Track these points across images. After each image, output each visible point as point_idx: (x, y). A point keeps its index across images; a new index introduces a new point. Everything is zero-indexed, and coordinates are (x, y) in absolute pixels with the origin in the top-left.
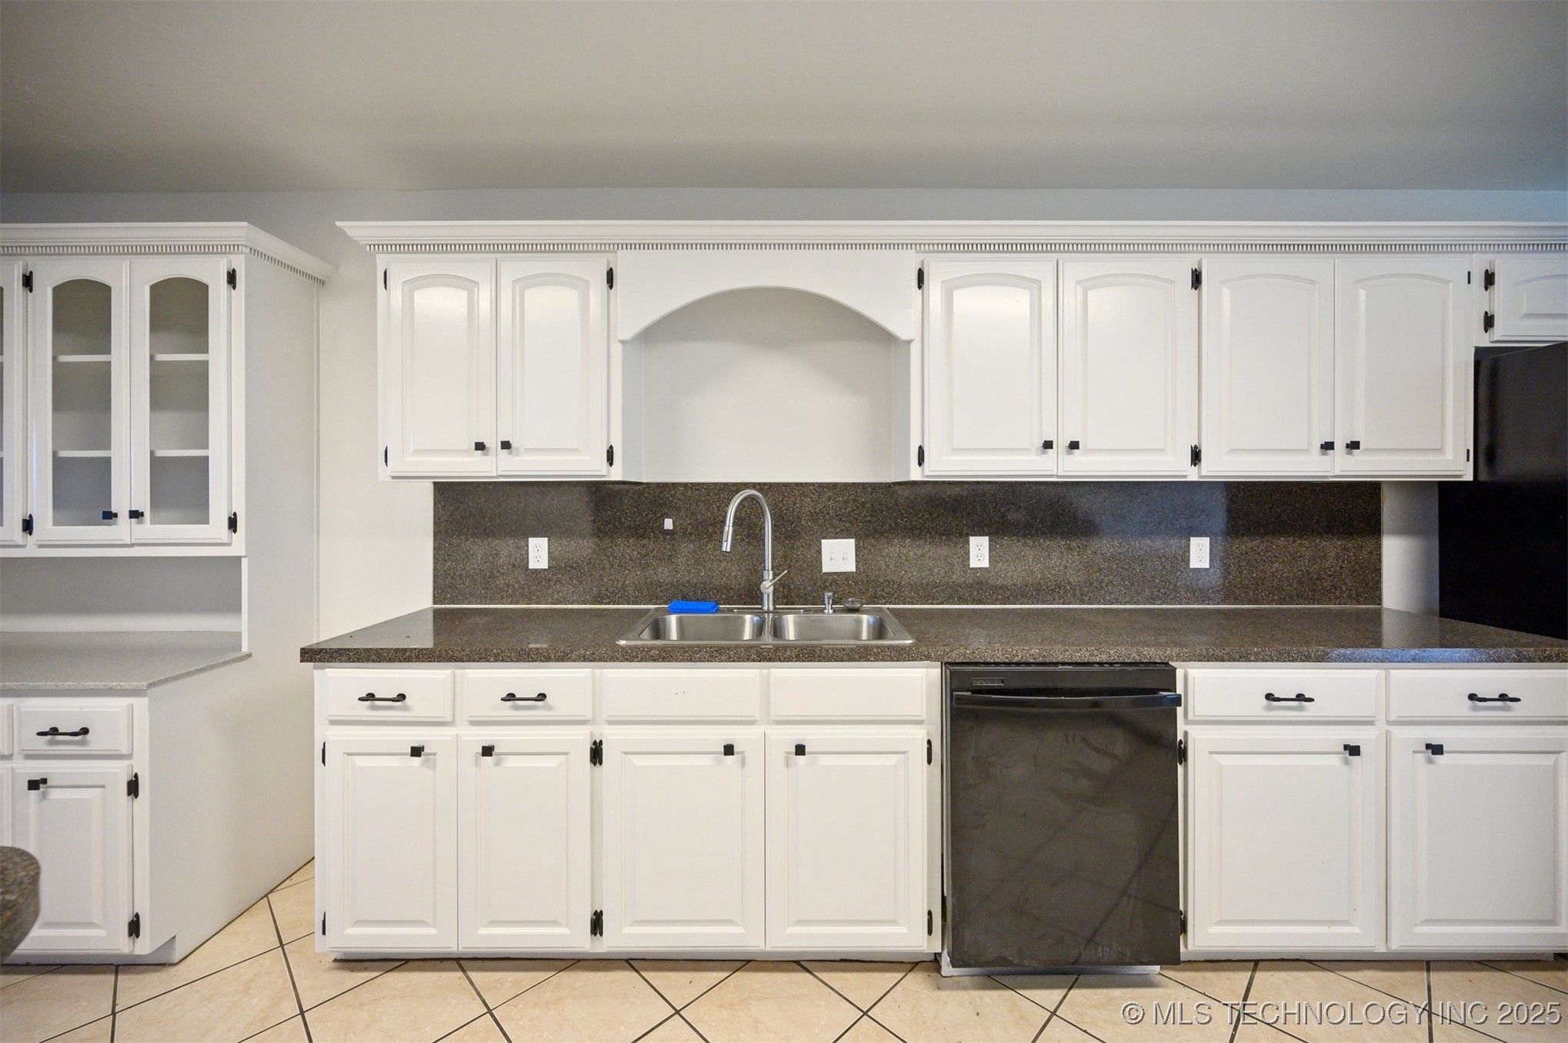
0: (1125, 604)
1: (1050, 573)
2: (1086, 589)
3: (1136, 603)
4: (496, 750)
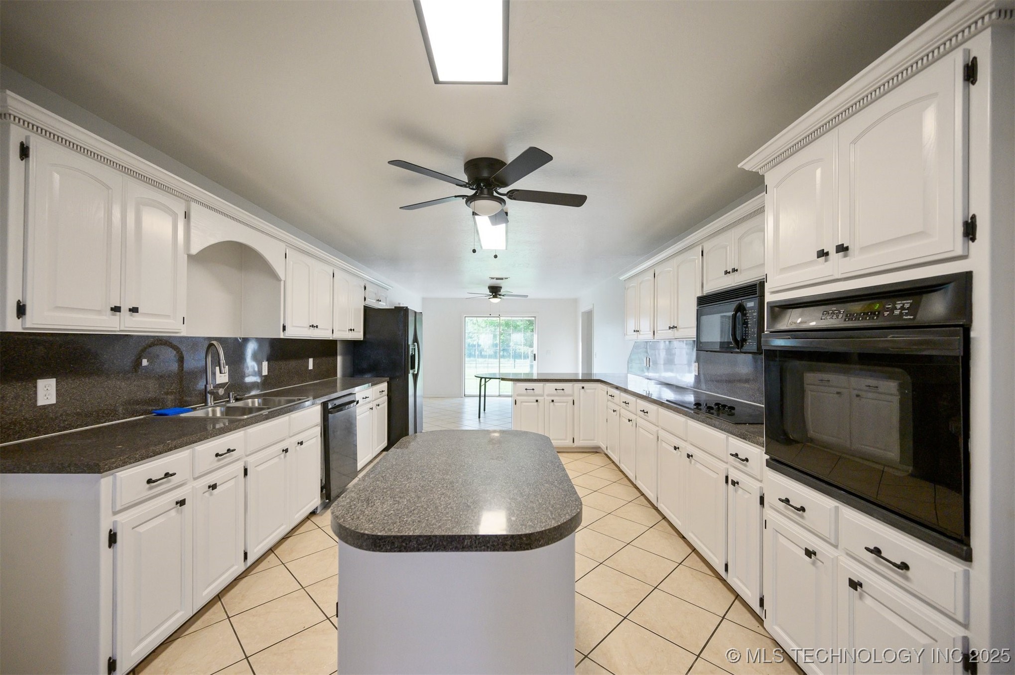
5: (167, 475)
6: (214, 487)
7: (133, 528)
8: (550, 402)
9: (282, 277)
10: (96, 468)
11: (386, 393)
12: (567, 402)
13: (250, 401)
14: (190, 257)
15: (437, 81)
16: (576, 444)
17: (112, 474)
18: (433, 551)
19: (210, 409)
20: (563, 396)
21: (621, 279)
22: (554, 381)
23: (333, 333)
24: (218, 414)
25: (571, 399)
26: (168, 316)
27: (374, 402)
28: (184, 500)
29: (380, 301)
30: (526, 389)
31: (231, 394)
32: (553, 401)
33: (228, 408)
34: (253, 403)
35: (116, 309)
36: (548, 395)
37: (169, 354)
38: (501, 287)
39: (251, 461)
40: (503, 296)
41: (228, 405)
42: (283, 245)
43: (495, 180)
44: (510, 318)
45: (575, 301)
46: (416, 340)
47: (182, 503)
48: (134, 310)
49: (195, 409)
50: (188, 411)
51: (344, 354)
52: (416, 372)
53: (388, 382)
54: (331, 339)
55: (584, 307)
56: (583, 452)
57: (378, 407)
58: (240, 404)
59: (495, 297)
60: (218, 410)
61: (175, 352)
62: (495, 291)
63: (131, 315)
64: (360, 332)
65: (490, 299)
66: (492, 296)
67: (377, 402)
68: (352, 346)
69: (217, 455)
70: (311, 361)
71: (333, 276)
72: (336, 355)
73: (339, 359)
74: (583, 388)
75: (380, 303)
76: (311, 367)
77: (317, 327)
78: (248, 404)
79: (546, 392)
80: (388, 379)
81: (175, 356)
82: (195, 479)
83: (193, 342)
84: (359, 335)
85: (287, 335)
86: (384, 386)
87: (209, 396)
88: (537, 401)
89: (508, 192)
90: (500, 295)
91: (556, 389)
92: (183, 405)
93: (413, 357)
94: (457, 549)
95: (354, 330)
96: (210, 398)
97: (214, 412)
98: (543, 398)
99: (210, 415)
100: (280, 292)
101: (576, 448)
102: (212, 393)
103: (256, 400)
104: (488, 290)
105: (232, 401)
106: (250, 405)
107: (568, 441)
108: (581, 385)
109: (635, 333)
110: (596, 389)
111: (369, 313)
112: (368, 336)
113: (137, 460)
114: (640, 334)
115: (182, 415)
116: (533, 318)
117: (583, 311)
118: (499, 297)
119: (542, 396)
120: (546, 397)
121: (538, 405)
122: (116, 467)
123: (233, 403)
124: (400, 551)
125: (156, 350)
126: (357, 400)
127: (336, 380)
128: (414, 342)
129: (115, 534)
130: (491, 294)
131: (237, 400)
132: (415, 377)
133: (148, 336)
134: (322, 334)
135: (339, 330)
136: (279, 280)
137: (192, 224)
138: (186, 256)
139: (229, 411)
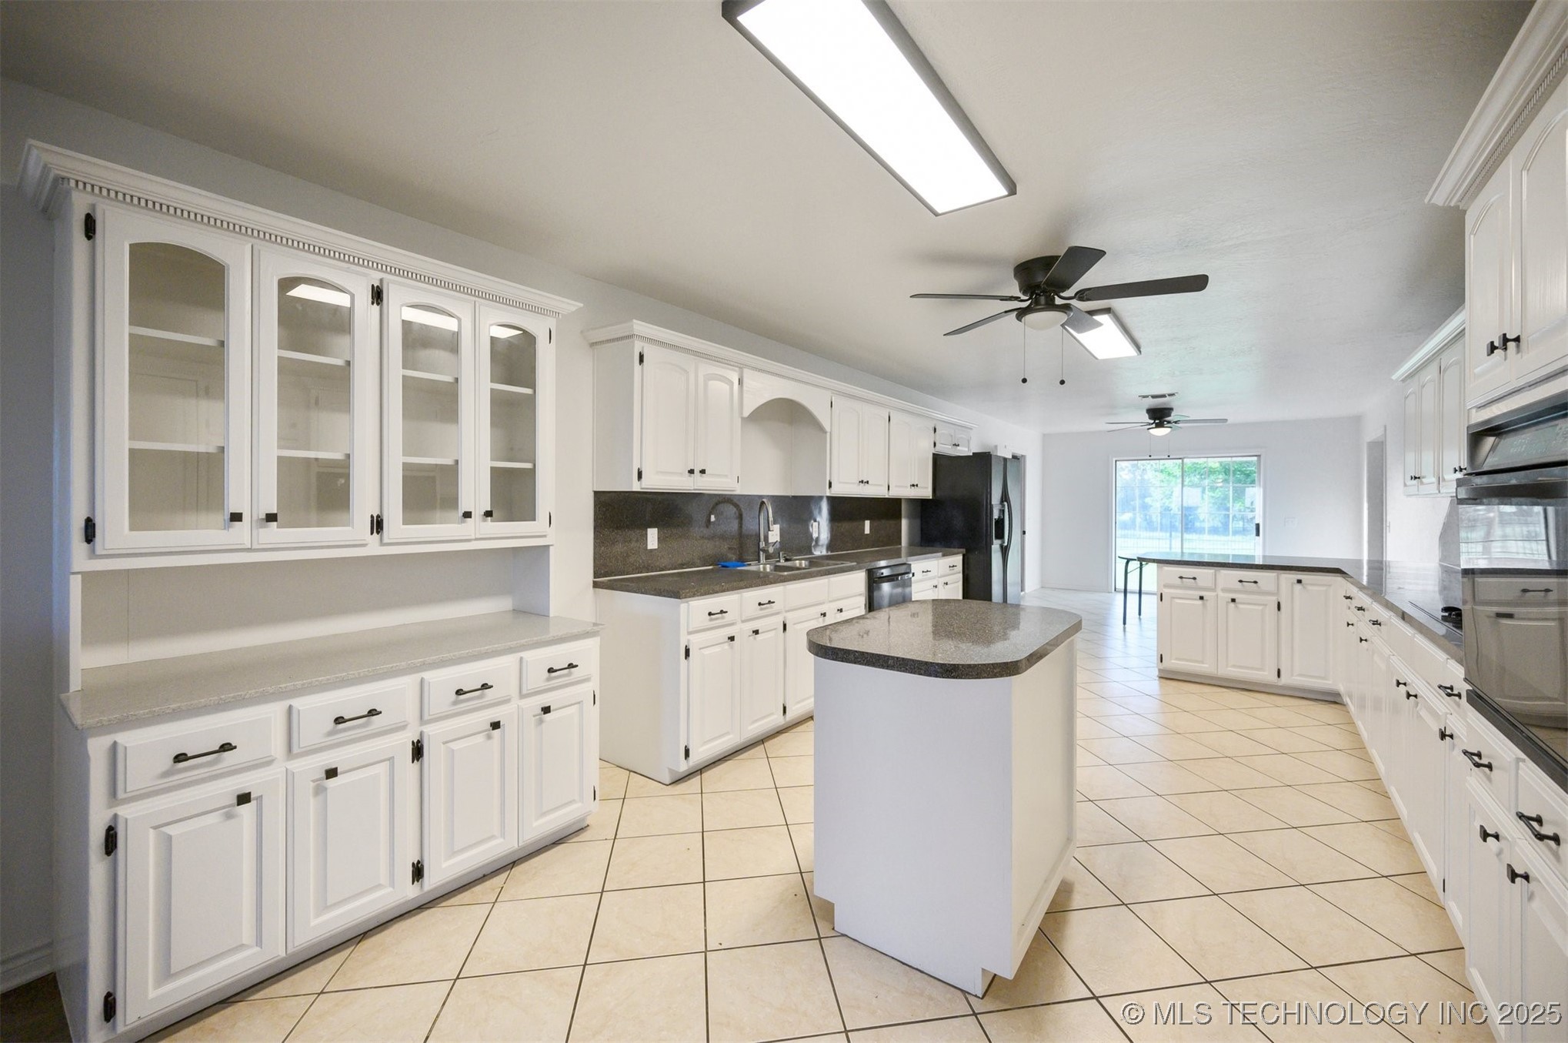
4: (760, 631)
5: (722, 612)
6: (756, 632)
7: (700, 649)
8: (1228, 602)
9: (827, 428)
10: (676, 595)
11: (960, 567)
12: (1266, 605)
13: (797, 562)
14: (743, 419)
15: (936, 214)
16: (1285, 680)
17: (687, 602)
18: (865, 665)
19: (761, 566)
20: (1252, 593)
21: (1394, 377)
22: (1237, 567)
23: (889, 489)
24: (768, 570)
25: (1274, 600)
26: (726, 476)
27: (940, 579)
28: (734, 637)
29: (958, 445)
30: (1181, 578)
31: (781, 553)
32: (1233, 600)
33: (776, 566)
34: (800, 564)
35: (691, 472)
36: (1224, 590)
37: (730, 510)
38: (1172, 409)
39: (790, 618)
40: (1176, 422)
41: (778, 564)
42: (829, 393)
43: (1047, 286)
44: (1229, 459)
45: (1357, 421)
46: (1005, 498)
47: (732, 639)
48: (703, 472)
49: (750, 565)
50: (744, 566)
51: (910, 517)
52: (1006, 544)
53: (964, 556)
54: (887, 496)
55: (1372, 433)
56: (1303, 698)
57: (946, 586)
58: (788, 564)
59: (1160, 425)
60: (768, 568)
61: (735, 509)
62: (1159, 415)
63: (701, 476)
64: (927, 488)
65: (1151, 430)
66: (1154, 426)
67: (946, 579)
68: (921, 506)
69: (760, 604)
70: (867, 523)
71: (889, 420)
72: (899, 517)
73: (904, 523)
74: (1299, 581)
75: (958, 448)
76: (867, 531)
77: (868, 482)
78: (796, 564)
79: (1221, 584)
80: (964, 550)
81: (735, 513)
82: (743, 622)
83: (749, 499)
84: (926, 492)
85: (833, 492)
86: (957, 560)
87: (761, 553)
88: (1201, 598)
89: (1076, 294)
90: (1169, 422)
91: (1241, 581)
92: (742, 560)
93: (1000, 523)
94: (883, 667)
95: (917, 485)
96: (762, 556)
97: (764, 568)
98: (1214, 594)
99: (762, 570)
100: (826, 446)
101: (1283, 687)
102: (764, 551)
103: (803, 562)
104: (1147, 415)
105: (782, 561)
106: (798, 565)
107: (1266, 673)
108: (1295, 576)
109: (1414, 482)
110: (1330, 586)
111: (940, 463)
112: (938, 493)
113: (702, 595)
114: (1422, 483)
115: (739, 568)
116: (1255, 458)
117: (1369, 441)
118: (1169, 425)
119: (1214, 590)
120: (1221, 594)
121: (1204, 605)
122: (690, 597)
123: (782, 563)
124: (842, 661)
125: (721, 507)
126: (912, 572)
127: (900, 548)
128: (1002, 502)
129: (689, 649)
130: (1152, 421)
131: (787, 560)
132: (1005, 551)
133: (715, 495)
134: (876, 490)
135: (896, 486)
136: (825, 432)
137: (745, 388)
138: (740, 419)
139: (777, 568)
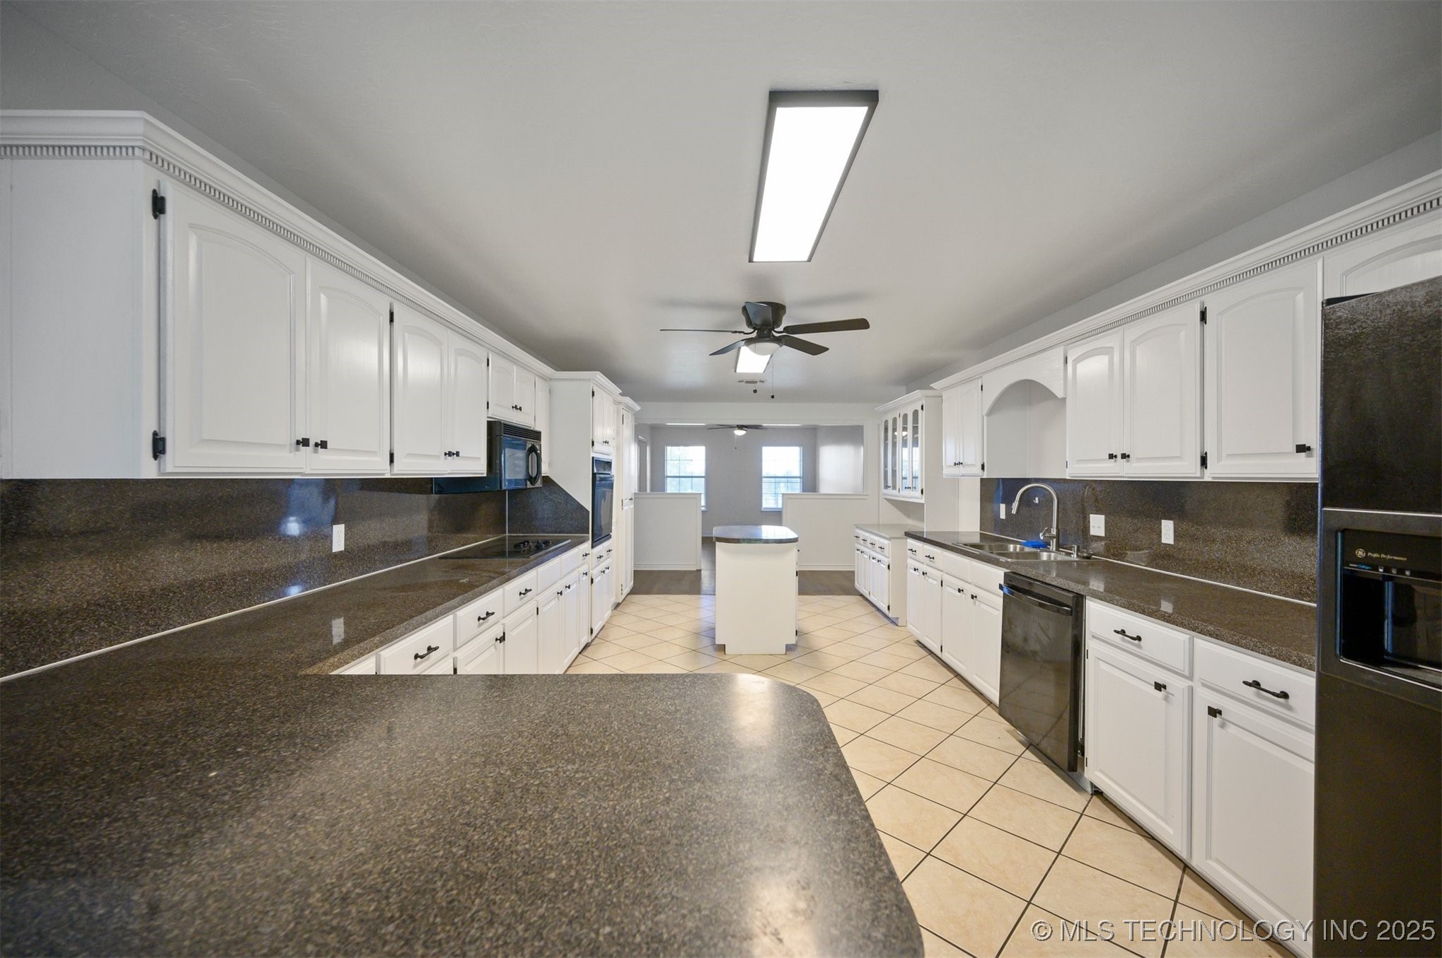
0: (1274, 594)
1: (1214, 555)
2: (1242, 574)
3: (1284, 595)
